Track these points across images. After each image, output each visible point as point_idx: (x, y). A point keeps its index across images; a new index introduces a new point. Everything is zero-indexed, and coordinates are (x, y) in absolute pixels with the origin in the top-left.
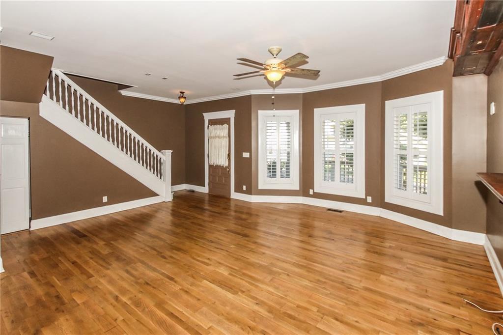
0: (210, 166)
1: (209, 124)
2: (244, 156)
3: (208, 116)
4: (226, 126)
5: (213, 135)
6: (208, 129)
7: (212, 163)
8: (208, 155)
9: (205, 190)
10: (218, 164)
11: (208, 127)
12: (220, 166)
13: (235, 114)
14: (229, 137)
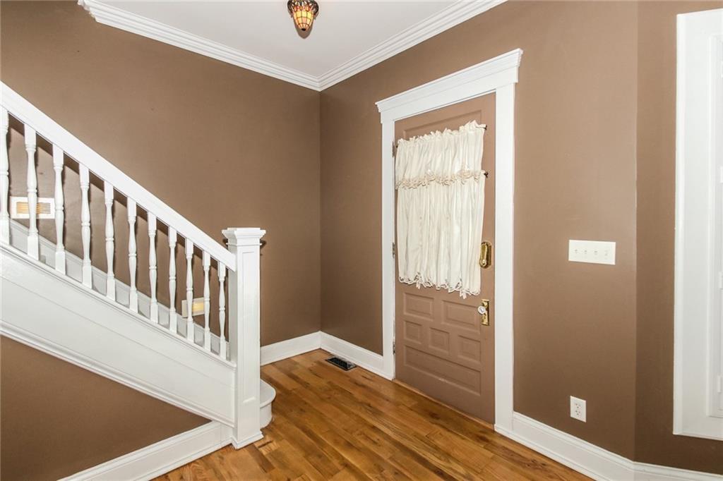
0: (403, 288)
1: (397, 137)
2: (573, 257)
3: (392, 109)
4: (473, 131)
5: (412, 173)
6: (394, 154)
7: (408, 276)
8: (395, 246)
9: (383, 365)
10: (434, 281)
11: (395, 147)
12: (443, 290)
13: (522, 70)
14: (489, 175)
